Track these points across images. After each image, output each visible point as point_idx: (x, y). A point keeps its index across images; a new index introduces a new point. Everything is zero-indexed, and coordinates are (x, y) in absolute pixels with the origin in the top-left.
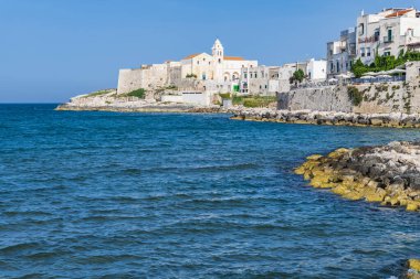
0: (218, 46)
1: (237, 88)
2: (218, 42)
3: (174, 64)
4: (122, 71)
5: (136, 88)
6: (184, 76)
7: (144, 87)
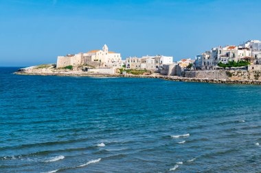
0: (106, 47)
1: (124, 66)
2: (105, 45)
3: (85, 55)
4: (59, 57)
5: (68, 65)
6: (93, 60)
7: (72, 64)
